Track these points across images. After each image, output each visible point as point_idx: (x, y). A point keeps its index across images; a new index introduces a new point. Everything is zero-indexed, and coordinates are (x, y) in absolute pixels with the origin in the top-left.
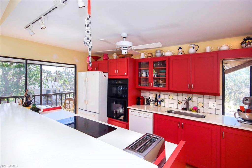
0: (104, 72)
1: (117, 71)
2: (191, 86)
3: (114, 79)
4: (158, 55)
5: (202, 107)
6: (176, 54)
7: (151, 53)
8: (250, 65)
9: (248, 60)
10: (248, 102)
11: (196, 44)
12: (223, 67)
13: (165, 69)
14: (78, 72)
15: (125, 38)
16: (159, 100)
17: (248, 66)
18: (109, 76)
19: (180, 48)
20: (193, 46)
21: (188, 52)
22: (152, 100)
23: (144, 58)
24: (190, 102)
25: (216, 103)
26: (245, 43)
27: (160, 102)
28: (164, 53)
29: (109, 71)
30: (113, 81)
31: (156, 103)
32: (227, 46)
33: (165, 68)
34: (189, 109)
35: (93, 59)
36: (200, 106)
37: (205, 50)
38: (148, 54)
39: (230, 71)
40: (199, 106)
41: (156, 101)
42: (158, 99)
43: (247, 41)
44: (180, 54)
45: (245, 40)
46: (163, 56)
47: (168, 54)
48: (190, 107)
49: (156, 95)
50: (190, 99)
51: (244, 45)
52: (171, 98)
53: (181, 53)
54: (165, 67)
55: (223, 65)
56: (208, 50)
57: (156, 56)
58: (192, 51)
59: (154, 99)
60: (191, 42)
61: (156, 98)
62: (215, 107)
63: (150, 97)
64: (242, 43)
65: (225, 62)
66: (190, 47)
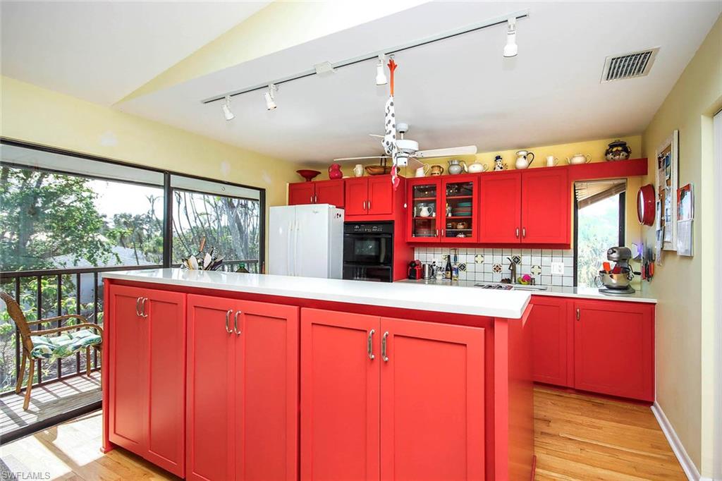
0: (337, 207)
1: (367, 205)
2: (521, 232)
3: (359, 223)
4: (455, 170)
5: (539, 273)
6: (490, 170)
7: (440, 167)
8: (619, 191)
9: (616, 182)
10: (615, 255)
11: (530, 150)
12: (575, 195)
13: (470, 200)
14: (268, 206)
15: (403, 132)
16: (456, 267)
17: (616, 193)
18: (346, 215)
19: (498, 158)
20: (523, 153)
21: (515, 166)
22: (441, 268)
23: (424, 176)
24: (518, 266)
25: (563, 265)
26: (612, 152)
27: (457, 271)
28: (468, 167)
29: (346, 205)
30: (357, 227)
31: (449, 272)
32: (583, 156)
33: (472, 198)
34: (515, 279)
35: (302, 177)
36: (536, 273)
37: (546, 162)
38: (432, 167)
39: (586, 202)
40: (533, 273)
41: (449, 268)
42: (452, 264)
43: (614, 149)
44: (500, 170)
45: (612, 146)
46: (463, 174)
47: (475, 168)
48: (518, 276)
49: (449, 257)
50: (516, 261)
51: (610, 156)
52: (479, 262)
53: (501, 168)
54: (470, 197)
55: (575, 193)
56: (551, 164)
57: (450, 173)
58: (522, 164)
59: (444, 266)
60: (522, 147)
61: (449, 264)
62: (562, 273)
63: (434, 262)
64: (607, 153)
65: (578, 185)
66: (519, 157)
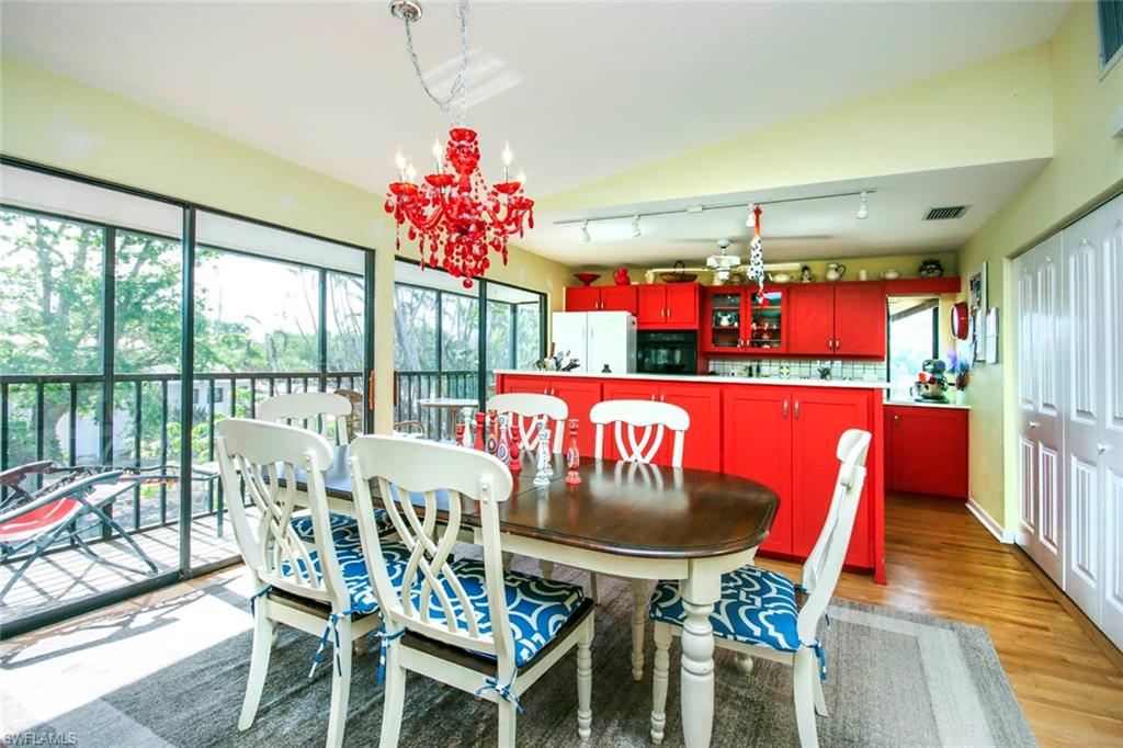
0: (627, 314)
1: (666, 313)
2: (834, 344)
3: (656, 332)
6: (797, 280)
8: (932, 306)
9: (929, 298)
10: (930, 367)
11: (841, 263)
12: (888, 309)
14: (554, 314)
15: (725, 247)
17: (929, 308)
18: (639, 323)
19: (806, 268)
20: (834, 266)
21: (825, 278)
23: (722, 284)
26: (925, 269)
29: (640, 313)
30: (653, 335)
32: (896, 272)
35: (579, 281)
37: (859, 276)
39: (900, 315)
43: (928, 267)
44: (808, 281)
45: (926, 263)
46: (769, 284)
47: (781, 279)
50: (825, 371)
51: (924, 273)
52: (785, 374)
53: (809, 279)
55: (888, 306)
56: (863, 277)
58: (832, 276)
60: (832, 260)
64: (921, 269)
65: (891, 299)
66: (829, 269)
